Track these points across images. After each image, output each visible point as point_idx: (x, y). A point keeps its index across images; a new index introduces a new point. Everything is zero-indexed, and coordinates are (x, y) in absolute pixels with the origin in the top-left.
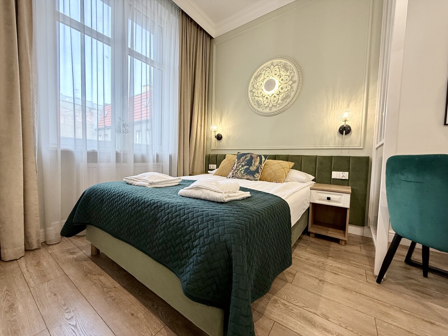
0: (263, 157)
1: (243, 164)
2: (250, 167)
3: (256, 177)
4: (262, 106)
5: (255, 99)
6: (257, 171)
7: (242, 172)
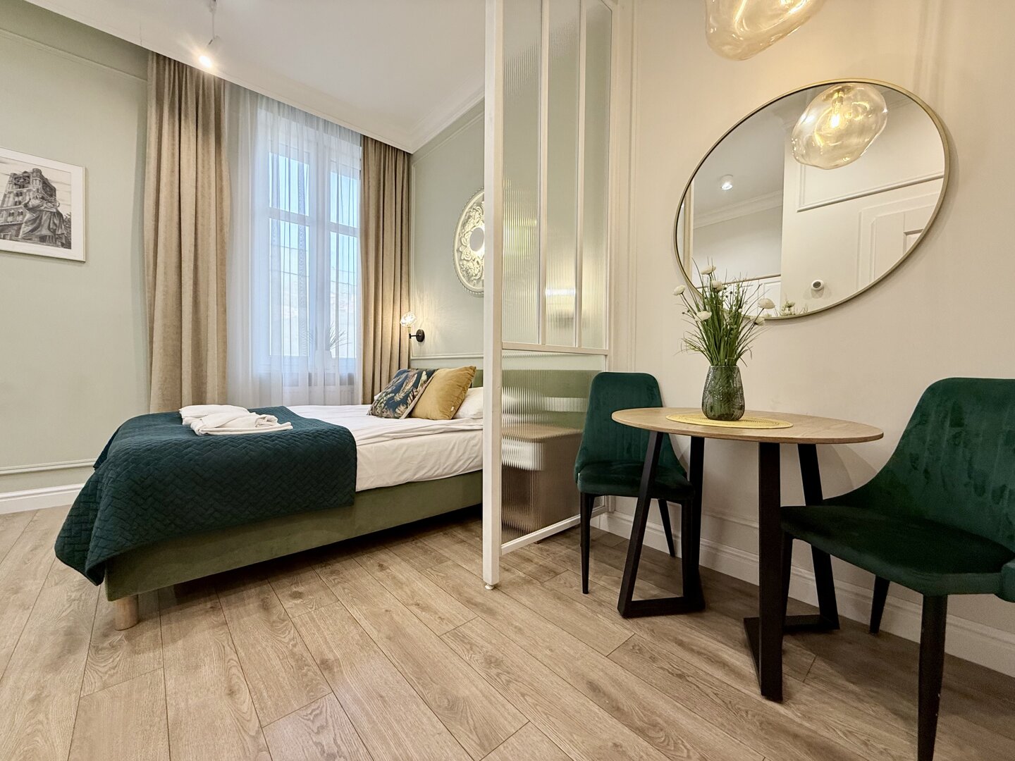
0: (424, 373)
1: (390, 390)
2: (395, 395)
3: (399, 412)
4: (472, 278)
5: (463, 265)
6: (404, 402)
7: (383, 405)
